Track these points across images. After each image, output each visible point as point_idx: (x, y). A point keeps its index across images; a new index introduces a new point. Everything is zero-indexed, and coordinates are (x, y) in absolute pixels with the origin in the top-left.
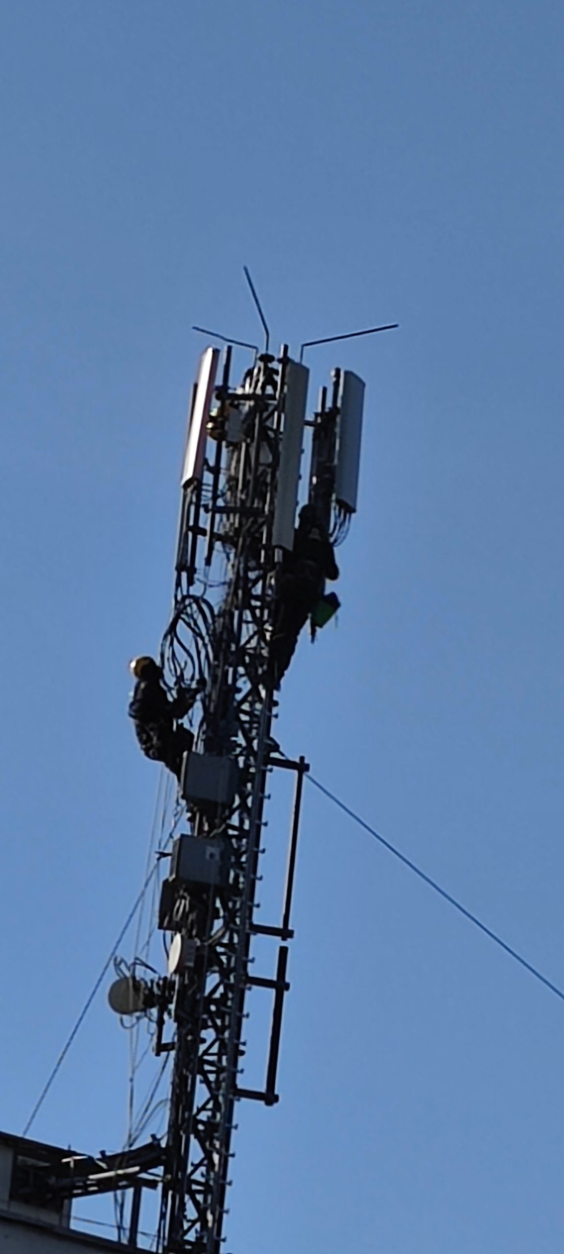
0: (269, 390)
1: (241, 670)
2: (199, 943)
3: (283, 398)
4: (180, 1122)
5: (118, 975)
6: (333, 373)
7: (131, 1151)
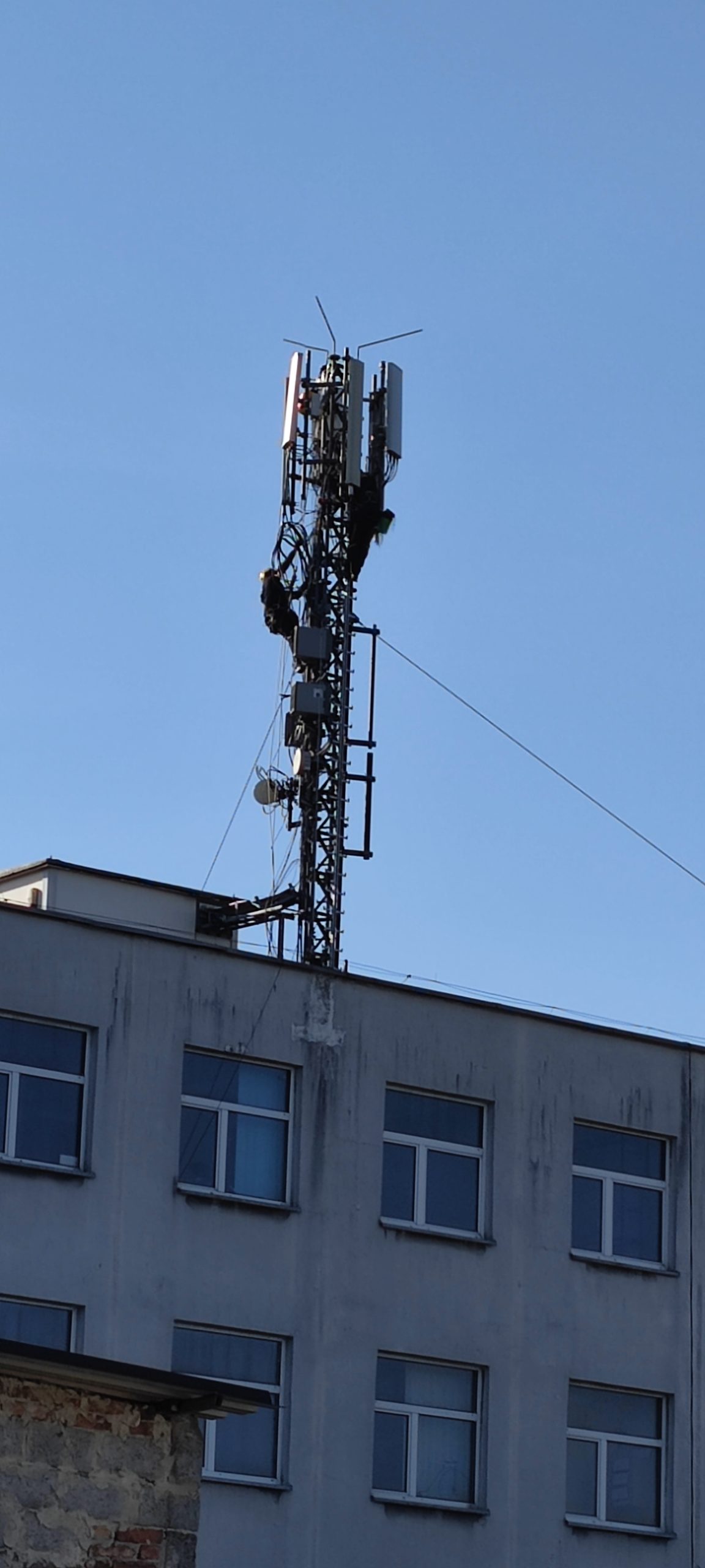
0: (338, 379)
1: (330, 569)
2: (312, 754)
3: (348, 384)
4: (307, 874)
5: (259, 778)
6: (380, 365)
7: (275, 896)
